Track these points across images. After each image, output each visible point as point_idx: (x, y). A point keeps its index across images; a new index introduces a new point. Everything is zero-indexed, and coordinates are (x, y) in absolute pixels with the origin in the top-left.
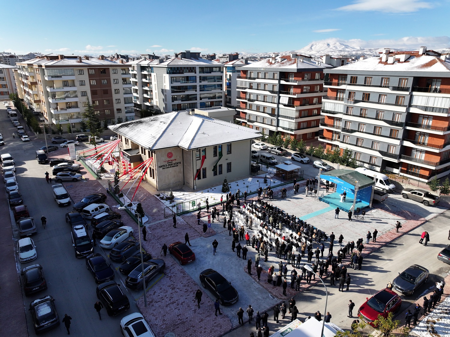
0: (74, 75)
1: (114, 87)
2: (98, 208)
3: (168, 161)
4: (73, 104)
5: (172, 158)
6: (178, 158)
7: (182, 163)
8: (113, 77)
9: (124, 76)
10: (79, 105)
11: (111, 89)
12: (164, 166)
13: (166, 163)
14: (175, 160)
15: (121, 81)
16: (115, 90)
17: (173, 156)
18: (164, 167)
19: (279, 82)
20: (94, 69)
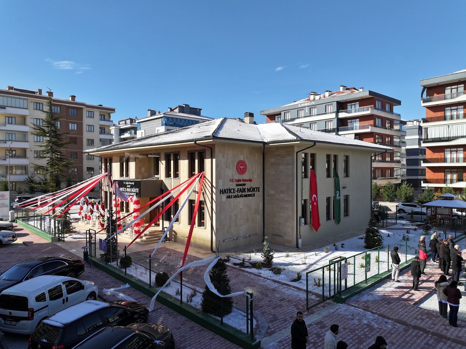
0: (27, 109)
1: (86, 135)
2: (64, 287)
3: (239, 181)
4: (18, 153)
5: (246, 176)
6: (256, 177)
7: (261, 190)
8: (86, 121)
9: (103, 123)
10: (29, 154)
11: (82, 138)
12: (230, 190)
13: (233, 186)
14: (250, 180)
15: (97, 130)
16: (88, 140)
17: (247, 170)
18: (230, 194)
19: (337, 115)
20: (60, 106)
